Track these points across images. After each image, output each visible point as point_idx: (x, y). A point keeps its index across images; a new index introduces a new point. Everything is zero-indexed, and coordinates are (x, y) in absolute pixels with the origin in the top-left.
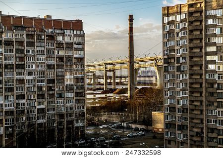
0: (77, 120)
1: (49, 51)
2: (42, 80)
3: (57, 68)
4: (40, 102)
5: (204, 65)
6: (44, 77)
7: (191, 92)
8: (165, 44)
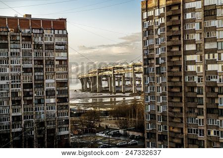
0: (59, 128)
1: (25, 53)
2: (17, 85)
3: (35, 72)
4: (15, 109)
5: (182, 66)
6: (20, 81)
7: (171, 97)
8: (144, 43)
